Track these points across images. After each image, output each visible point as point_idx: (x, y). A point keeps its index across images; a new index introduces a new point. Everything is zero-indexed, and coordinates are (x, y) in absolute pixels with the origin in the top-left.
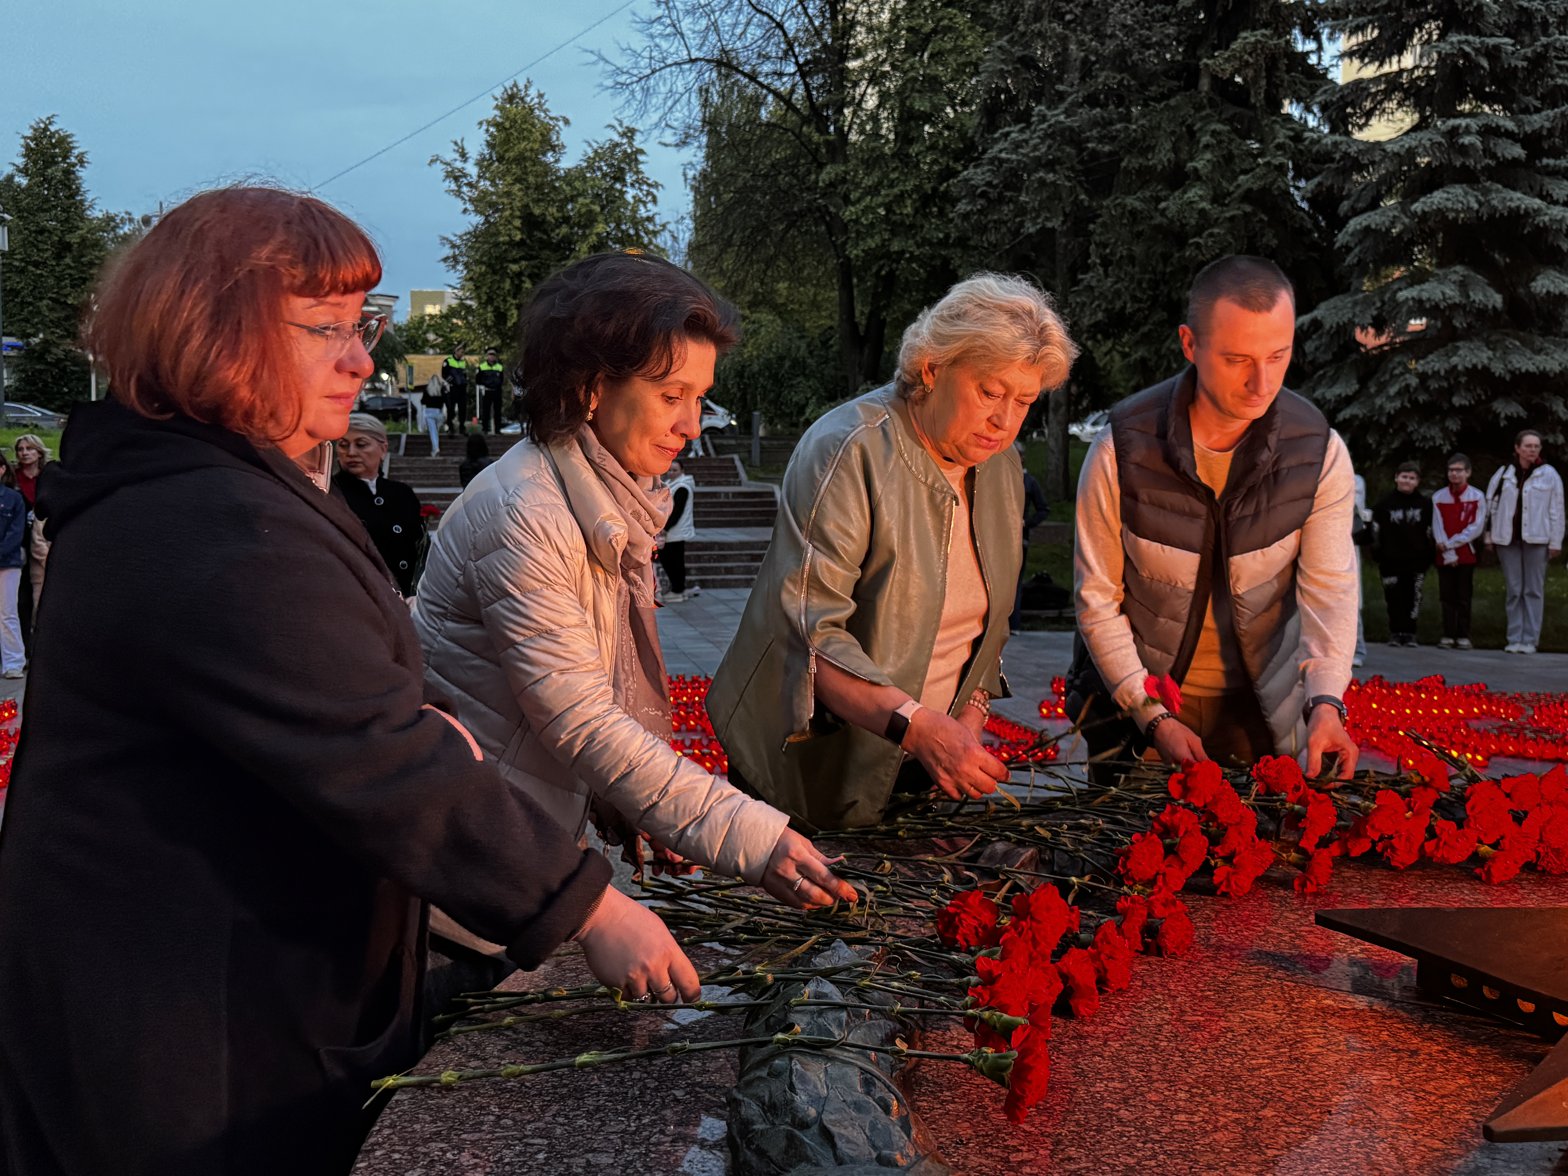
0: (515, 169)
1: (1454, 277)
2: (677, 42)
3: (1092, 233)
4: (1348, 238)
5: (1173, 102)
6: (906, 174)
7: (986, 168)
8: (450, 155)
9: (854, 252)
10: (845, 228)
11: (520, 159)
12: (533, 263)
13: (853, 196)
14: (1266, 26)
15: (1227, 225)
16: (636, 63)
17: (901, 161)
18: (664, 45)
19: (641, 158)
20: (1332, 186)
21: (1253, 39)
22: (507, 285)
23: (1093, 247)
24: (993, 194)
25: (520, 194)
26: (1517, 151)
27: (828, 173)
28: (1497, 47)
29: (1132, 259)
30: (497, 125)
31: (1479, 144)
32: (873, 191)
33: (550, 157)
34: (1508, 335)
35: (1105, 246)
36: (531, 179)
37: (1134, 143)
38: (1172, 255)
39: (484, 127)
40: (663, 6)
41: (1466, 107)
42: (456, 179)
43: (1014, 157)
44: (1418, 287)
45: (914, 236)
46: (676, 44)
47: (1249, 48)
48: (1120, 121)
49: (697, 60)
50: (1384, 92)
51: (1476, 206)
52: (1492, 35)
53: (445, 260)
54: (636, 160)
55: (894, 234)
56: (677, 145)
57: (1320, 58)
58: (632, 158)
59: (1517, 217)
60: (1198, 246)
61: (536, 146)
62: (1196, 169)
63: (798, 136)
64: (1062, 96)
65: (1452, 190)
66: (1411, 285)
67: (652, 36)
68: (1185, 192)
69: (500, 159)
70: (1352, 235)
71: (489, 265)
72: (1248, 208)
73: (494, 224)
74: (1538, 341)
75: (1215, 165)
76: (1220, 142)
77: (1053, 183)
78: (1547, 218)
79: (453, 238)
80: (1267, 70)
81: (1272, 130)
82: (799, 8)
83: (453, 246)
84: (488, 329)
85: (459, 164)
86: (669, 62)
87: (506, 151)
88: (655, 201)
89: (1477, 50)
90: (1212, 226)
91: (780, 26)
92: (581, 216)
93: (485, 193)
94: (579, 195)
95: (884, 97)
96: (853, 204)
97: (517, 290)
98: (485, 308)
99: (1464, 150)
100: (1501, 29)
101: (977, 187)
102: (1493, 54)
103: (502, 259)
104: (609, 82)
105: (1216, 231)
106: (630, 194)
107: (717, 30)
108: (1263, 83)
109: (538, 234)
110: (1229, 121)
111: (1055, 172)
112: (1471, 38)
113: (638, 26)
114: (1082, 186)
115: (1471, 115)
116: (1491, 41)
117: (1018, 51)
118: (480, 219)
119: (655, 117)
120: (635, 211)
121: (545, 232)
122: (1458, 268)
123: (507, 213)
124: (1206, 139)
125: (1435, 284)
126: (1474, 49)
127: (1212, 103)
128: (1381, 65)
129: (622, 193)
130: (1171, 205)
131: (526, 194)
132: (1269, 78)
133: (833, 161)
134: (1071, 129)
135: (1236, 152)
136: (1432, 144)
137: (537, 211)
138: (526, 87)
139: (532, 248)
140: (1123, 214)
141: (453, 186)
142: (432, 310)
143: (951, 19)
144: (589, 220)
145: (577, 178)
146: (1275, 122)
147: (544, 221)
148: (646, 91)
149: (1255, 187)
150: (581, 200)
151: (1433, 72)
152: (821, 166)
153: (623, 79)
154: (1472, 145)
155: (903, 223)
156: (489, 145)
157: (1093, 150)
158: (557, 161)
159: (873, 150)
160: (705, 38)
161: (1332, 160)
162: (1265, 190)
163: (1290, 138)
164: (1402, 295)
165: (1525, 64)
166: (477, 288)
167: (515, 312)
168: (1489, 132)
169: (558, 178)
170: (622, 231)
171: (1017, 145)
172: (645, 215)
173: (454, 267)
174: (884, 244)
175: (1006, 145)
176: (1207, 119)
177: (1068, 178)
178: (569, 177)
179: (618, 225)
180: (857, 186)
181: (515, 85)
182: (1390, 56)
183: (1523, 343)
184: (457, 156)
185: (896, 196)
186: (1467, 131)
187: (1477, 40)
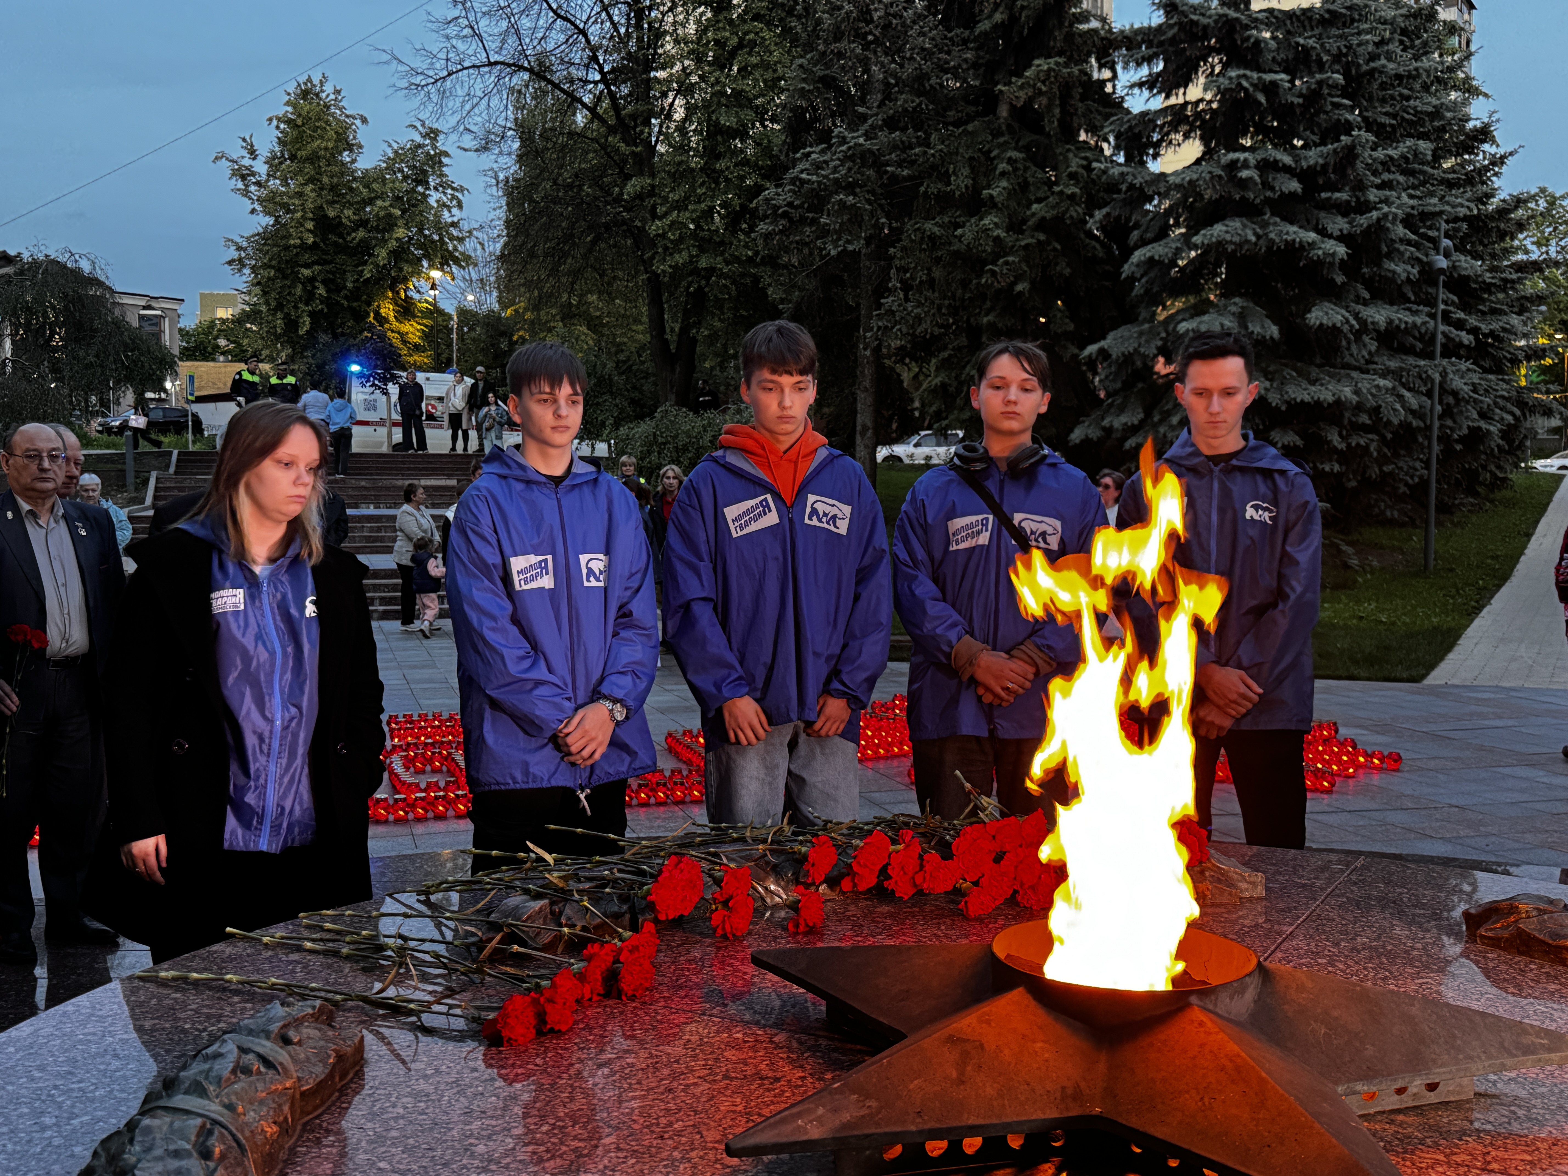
0: (308, 168)
1: (1233, 309)
2: (475, 44)
3: (892, 258)
4: (1133, 268)
5: (970, 127)
6: (713, 190)
7: (788, 188)
8: (238, 152)
9: (662, 267)
10: (652, 244)
11: (313, 158)
12: (327, 267)
13: (660, 210)
14: (1060, 54)
15: (1022, 253)
16: (432, 64)
17: (708, 176)
18: (461, 46)
19: (445, 160)
20: (1119, 216)
21: (1046, 67)
22: (299, 290)
23: (893, 272)
24: (796, 215)
25: (313, 195)
26: (1295, 186)
27: (633, 186)
28: (1274, 83)
29: (931, 283)
30: (289, 122)
31: (1257, 178)
32: (680, 206)
33: (346, 157)
34: (1286, 365)
35: (906, 271)
36: (325, 180)
37: (934, 167)
38: (971, 281)
39: (275, 122)
40: (460, 6)
41: (1247, 142)
42: (243, 178)
43: (814, 178)
44: (1198, 319)
45: (722, 254)
46: (474, 46)
47: (1042, 76)
48: (920, 145)
49: (496, 63)
50: (1170, 123)
51: (1253, 239)
52: (1271, 71)
53: (230, 263)
54: (440, 162)
55: (702, 250)
56: (477, 150)
57: (1114, 87)
58: (436, 160)
59: (1295, 250)
60: (993, 273)
61: (330, 145)
62: (991, 196)
63: (604, 147)
64: (864, 118)
65: (1231, 224)
66: (1192, 317)
67: (448, 37)
68: (981, 219)
69: (293, 157)
70: (1138, 265)
71: (278, 270)
72: (1042, 237)
73: (285, 225)
74: (1314, 372)
75: (1011, 193)
76: (1016, 169)
77: (854, 205)
78: (1320, 252)
79: (239, 240)
80: (1061, 98)
81: (1066, 159)
82: (604, 14)
83: (239, 248)
84: (278, 337)
85: (247, 162)
86: (467, 64)
87: (299, 149)
88: (460, 206)
89: (1254, 86)
90: (1006, 254)
91: (583, 32)
92: (379, 219)
93: (274, 193)
94: (377, 198)
95: (690, 110)
96: (660, 219)
97: (309, 297)
98: (274, 315)
99: (1244, 184)
100: (1279, 64)
101: (780, 207)
102: (1271, 89)
103: (294, 263)
104: (404, 83)
105: (1011, 259)
106: (434, 198)
107: (517, 32)
108: (1057, 111)
109: (333, 238)
110: (1026, 149)
111: (855, 195)
112: (1248, 73)
113: (434, 26)
114: (883, 210)
115: (1251, 149)
116: (1268, 77)
117: (819, 71)
118: (270, 220)
119: (453, 120)
120: (438, 216)
121: (341, 236)
122: (1237, 300)
123: (299, 214)
124: (1003, 166)
125: (1215, 315)
126: (1252, 84)
127: (1010, 130)
128: (1167, 97)
129: (425, 196)
130: (967, 232)
131: (320, 195)
132: (1063, 106)
133: (641, 173)
134: (870, 151)
135: (1031, 180)
136: (1212, 178)
137: (331, 213)
138: (321, 82)
139: (326, 253)
140: (922, 238)
141: (240, 185)
142: (222, 313)
143: (757, 34)
144: (389, 223)
145: (375, 180)
146: (1069, 150)
147: (340, 224)
148: (442, 93)
149: (1048, 216)
150: (379, 203)
151: (1215, 106)
152: (628, 177)
153: (418, 80)
154: (1251, 179)
155: (710, 240)
156: (280, 141)
157: (893, 173)
158: (354, 161)
159: (680, 163)
160: (504, 42)
161: (1119, 191)
162: (1059, 219)
163: (1083, 167)
164: (1183, 327)
165: (1301, 100)
166: (265, 293)
167: (307, 320)
168: (1267, 166)
169: (355, 179)
170: (425, 236)
171: (818, 166)
172: (449, 220)
173: (240, 270)
174: (692, 260)
175: (807, 166)
176: (1004, 146)
177: (869, 201)
178: (367, 179)
179: (421, 230)
180: (665, 199)
181: (309, 80)
182: (1178, 87)
183: (1300, 374)
184: (245, 153)
185: (703, 212)
186: (1246, 165)
187: (1255, 75)
